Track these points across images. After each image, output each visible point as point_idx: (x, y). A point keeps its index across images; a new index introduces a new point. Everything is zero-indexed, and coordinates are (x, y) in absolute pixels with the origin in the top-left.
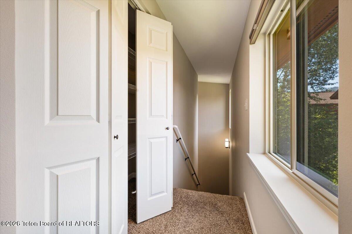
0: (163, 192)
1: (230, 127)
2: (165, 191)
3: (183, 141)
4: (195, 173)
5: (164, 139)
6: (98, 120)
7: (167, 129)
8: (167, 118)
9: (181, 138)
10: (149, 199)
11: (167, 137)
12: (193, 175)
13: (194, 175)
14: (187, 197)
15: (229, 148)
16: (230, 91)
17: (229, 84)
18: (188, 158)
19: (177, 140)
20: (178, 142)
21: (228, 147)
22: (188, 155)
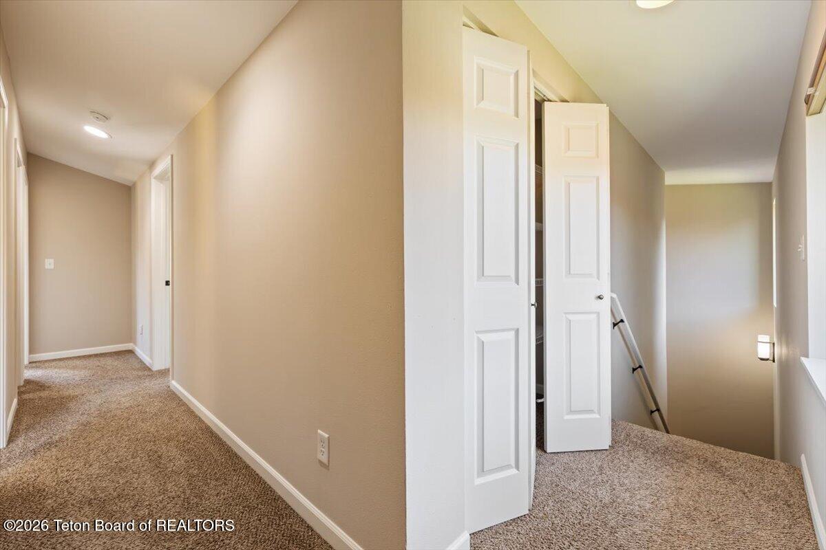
0: (591, 411)
1: (775, 304)
2: (596, 410)
3: (628, 326)
4: (658, 410)
5: (594, 316)
6: (517, 282)
7: (600, 298)
8: (598, 278)
9: (625, 320)
10: (567, 417)
11: (599, 313)
12: (652, 412)
13: (656, 413)
14: (642, 437)
15: (774, 361)
16: (774, 203)
17: (771, 183)
18: (640, 367)
19: (613, 323)
20: (615, 327)
21: (768, 359)
22: (639, 361)
